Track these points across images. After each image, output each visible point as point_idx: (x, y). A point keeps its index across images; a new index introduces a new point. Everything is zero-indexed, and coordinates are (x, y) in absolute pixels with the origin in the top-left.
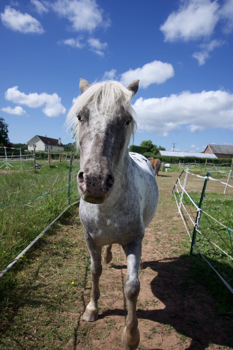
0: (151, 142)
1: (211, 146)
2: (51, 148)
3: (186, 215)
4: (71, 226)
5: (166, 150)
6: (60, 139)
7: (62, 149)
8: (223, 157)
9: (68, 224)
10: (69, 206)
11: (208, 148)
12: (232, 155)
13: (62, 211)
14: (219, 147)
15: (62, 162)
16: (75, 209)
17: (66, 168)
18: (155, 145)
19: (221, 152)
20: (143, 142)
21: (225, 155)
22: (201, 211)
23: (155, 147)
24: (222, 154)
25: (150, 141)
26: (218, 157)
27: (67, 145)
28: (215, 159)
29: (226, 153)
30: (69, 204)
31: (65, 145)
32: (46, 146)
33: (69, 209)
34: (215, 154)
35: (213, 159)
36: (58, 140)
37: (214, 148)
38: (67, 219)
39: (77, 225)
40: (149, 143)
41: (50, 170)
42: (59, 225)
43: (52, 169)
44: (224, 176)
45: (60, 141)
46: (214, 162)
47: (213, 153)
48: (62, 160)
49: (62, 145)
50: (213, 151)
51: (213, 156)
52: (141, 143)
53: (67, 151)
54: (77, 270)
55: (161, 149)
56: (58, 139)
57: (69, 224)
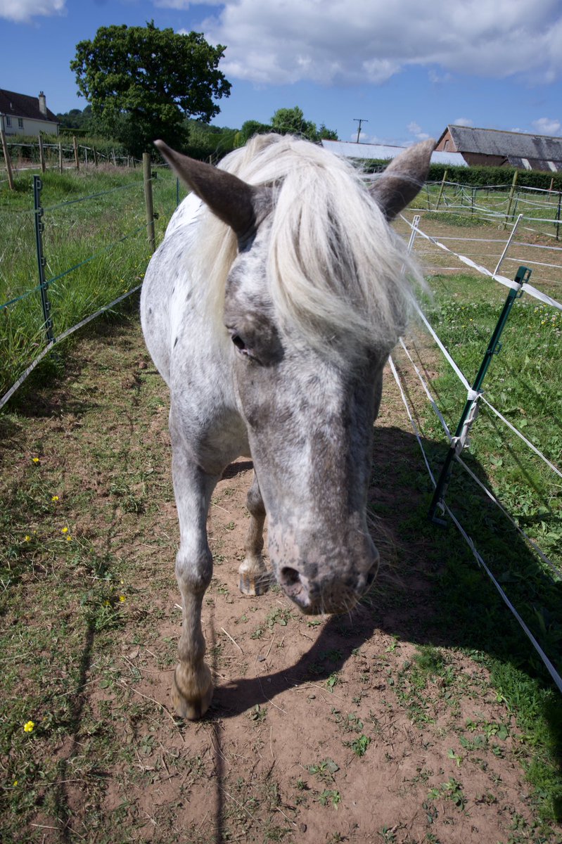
0: (302, 115)
1: (454, 130)
2: (21, 125)
3: (403, 356)
4: (54, 424)
5: (339, 139)
6: (42, 95)
7: (51, 128)
8: (483, 163)
9: (45, 411)
10: (51, 345)
11: (446, 137)
12: (503, 157)
13: (23, 368)
14: (473, 133)
15: (48, 170)
16: (75, 347)
17: (61, 191)
18: (310, 125)
19: (478, 147)
20: (279, 111)
21: (488, 156)
22: (479, 401)
23: (311, 129)
24: (480, 154)
25: (297, 109)
26: (469, 164)
27: (66, 115)
28: (463, 167)
29: (489, 152)
30: (50, 336)
31: (60, 115)
32: (5, 118)
33: (51, 355)
34: (463, 153)
35: (457, 167)
36: (36, 101)
37: (462, 135)
38: (43, 394)
39: (76, 415)
40: (294, 114)
41: (15, 198)
42: (14, 419)
43: (22, 194)
44: (486, 221)
45: (45, 102)
46: (458, 176)
47: (458, 152)
48: (48, 166)
49: (50, 117)
50: (459, 144)
51: (458, 161)
52: (273, 115)
53: (66, 135)
54: (55, 639)
55: (326, 134)
56: (38, 97)
57: (50, 411)
